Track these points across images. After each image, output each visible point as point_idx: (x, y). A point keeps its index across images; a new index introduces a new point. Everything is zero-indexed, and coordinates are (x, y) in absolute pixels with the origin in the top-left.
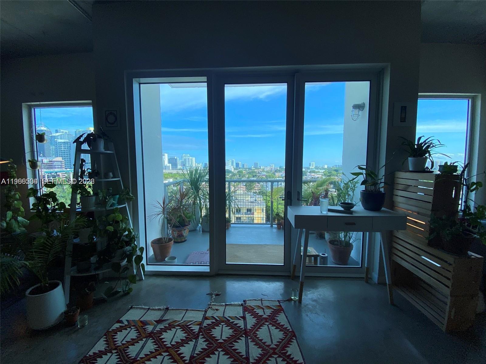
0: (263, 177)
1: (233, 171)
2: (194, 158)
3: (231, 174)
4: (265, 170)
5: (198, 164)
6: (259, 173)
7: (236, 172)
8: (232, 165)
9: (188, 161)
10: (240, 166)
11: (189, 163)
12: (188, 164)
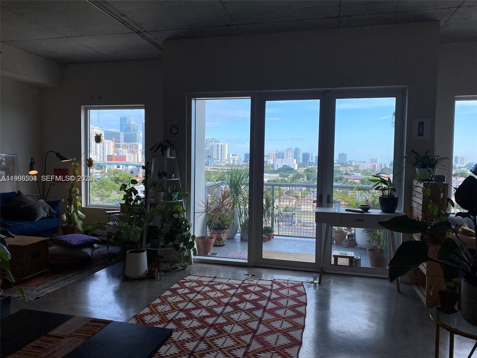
0: (356, 181)
1: (296, 168)
2: (227, 145)
3: (291, 175)
4: (361, 168)
5: (233, 155)
6: (347, 174)
7: (302, 170)
8: (296, 157)
9: (216, 150)
10: (310, 160)
11: (218, 153)
12: (216, 155)
